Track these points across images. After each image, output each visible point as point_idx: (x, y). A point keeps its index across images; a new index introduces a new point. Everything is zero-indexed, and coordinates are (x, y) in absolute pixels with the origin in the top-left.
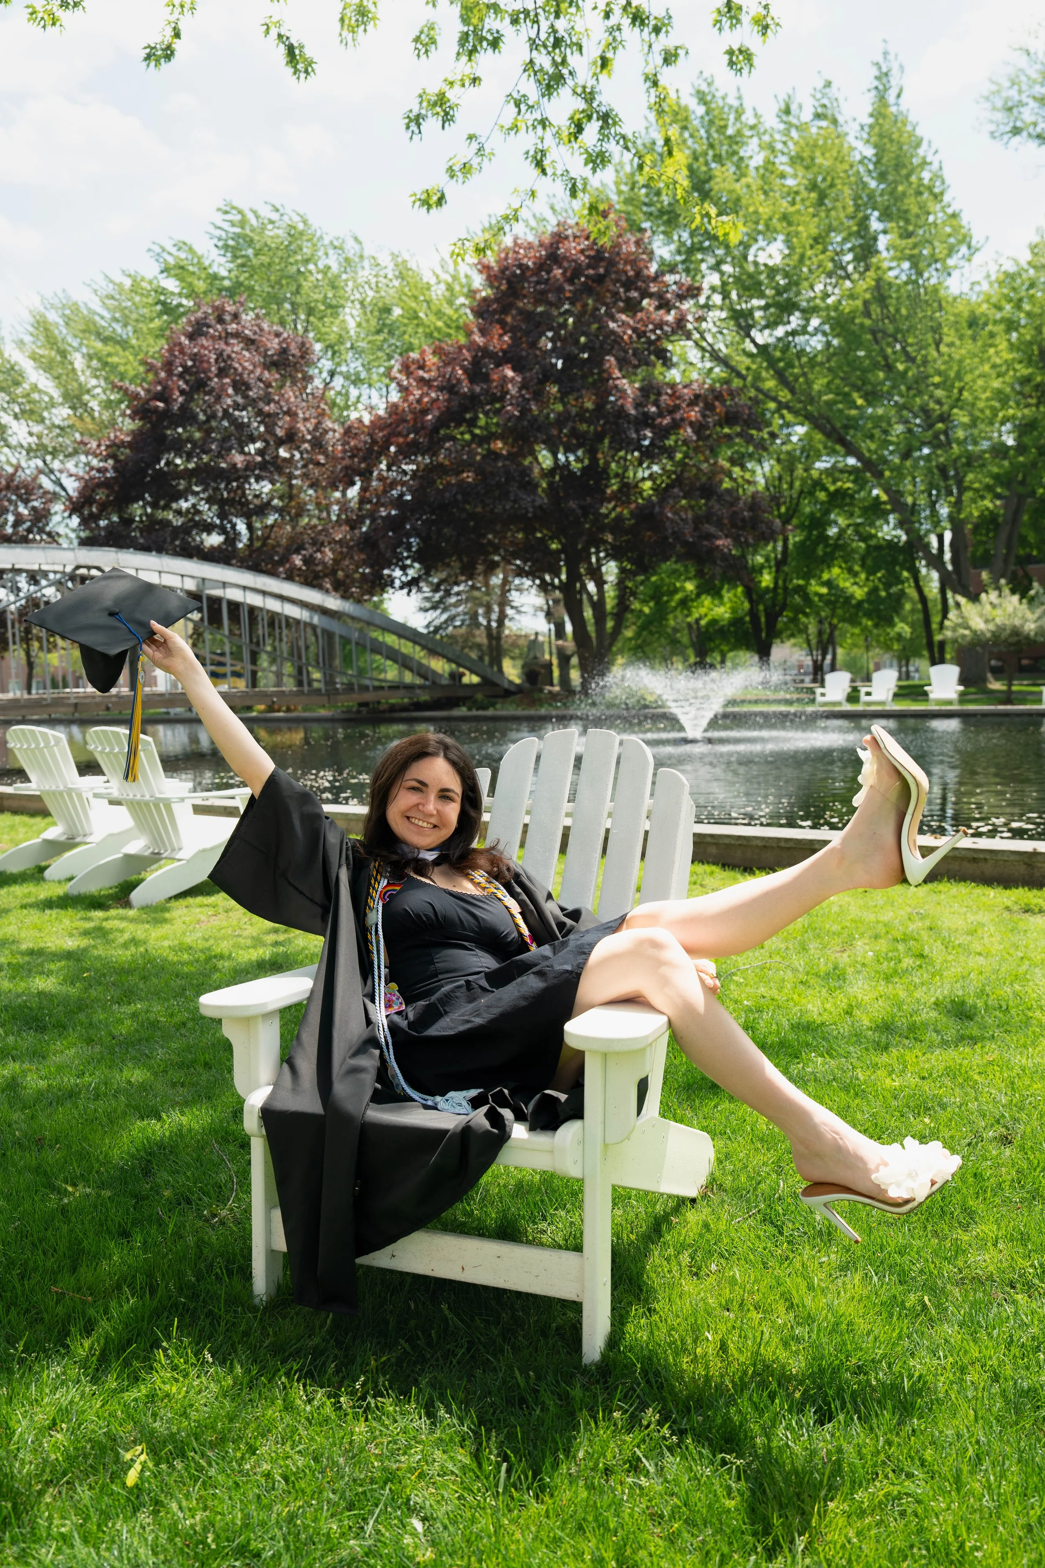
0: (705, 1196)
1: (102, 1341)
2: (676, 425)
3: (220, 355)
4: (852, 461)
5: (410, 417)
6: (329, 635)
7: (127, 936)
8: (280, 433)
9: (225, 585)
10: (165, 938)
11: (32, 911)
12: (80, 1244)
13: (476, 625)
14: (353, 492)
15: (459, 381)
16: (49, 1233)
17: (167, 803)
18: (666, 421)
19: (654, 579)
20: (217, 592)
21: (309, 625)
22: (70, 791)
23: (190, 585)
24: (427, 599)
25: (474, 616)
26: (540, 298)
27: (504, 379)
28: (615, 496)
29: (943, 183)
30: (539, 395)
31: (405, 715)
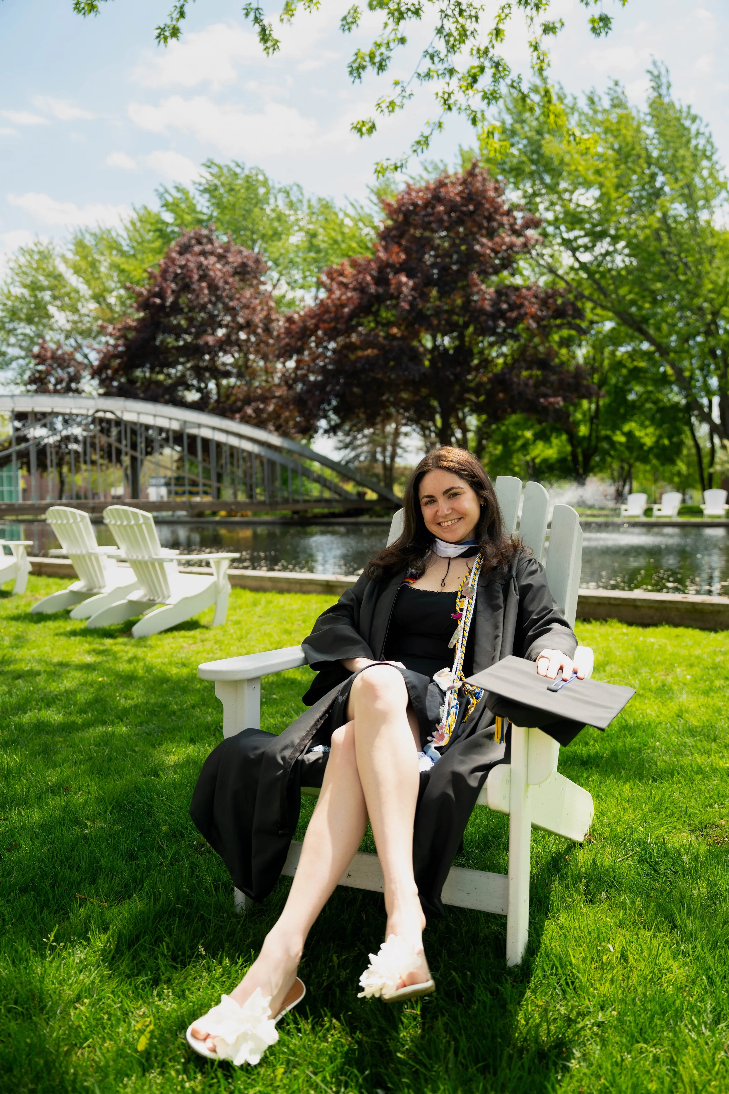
0: (589, 842)
1: (116, 936)
2: (521, 318)
3: (200, 266)
4: (646, 346)
5: (333, 309)
6: (272, 464)
7: (130, 655)
8: (241, 320)
9: (199, 426)
10: (158, 657)
11: (62, 638)
12: (98, 862)
13: (374, 459)
14: (291, 364)
15: (368, 284)
16: (74, 853)
17: (161, 562)
18: (514, 315)
19: (503, 428)
20: (194, 431)
21: (258, 456)
22: (90, 555)
23: (175, 426)
24: (340, 441)
25: (373, 454)
26: (426, 226)
27: (400, 284)
28: (477, 368)
29: (713, 147)
30: (424, 296)
31: (325, 520)
